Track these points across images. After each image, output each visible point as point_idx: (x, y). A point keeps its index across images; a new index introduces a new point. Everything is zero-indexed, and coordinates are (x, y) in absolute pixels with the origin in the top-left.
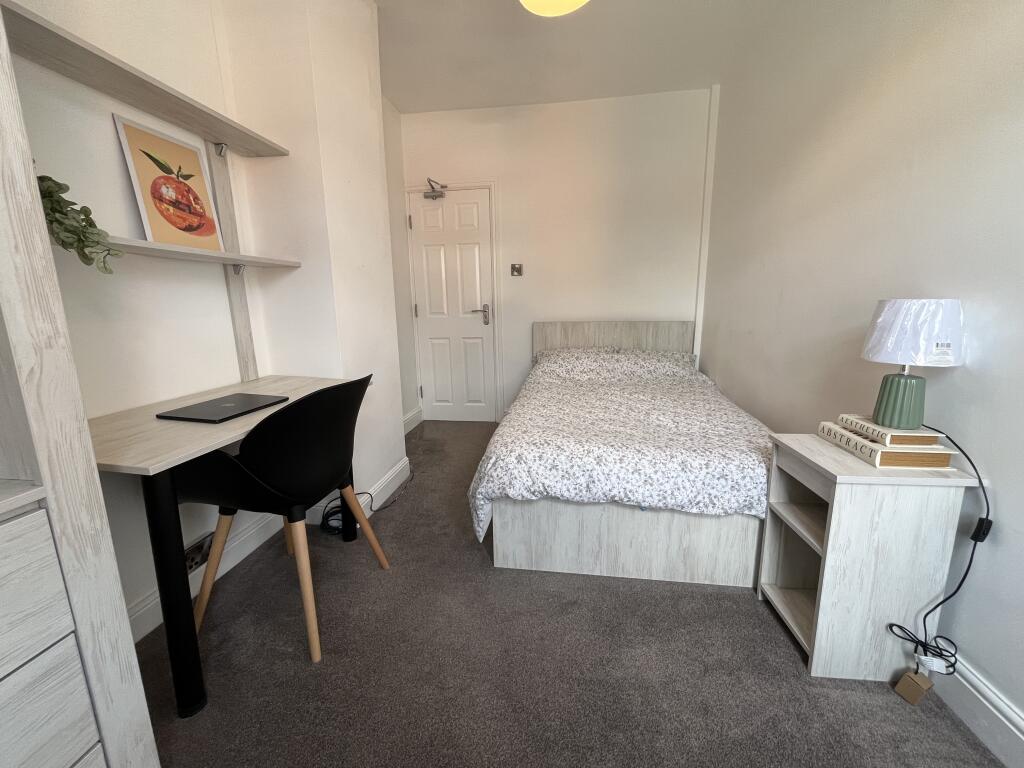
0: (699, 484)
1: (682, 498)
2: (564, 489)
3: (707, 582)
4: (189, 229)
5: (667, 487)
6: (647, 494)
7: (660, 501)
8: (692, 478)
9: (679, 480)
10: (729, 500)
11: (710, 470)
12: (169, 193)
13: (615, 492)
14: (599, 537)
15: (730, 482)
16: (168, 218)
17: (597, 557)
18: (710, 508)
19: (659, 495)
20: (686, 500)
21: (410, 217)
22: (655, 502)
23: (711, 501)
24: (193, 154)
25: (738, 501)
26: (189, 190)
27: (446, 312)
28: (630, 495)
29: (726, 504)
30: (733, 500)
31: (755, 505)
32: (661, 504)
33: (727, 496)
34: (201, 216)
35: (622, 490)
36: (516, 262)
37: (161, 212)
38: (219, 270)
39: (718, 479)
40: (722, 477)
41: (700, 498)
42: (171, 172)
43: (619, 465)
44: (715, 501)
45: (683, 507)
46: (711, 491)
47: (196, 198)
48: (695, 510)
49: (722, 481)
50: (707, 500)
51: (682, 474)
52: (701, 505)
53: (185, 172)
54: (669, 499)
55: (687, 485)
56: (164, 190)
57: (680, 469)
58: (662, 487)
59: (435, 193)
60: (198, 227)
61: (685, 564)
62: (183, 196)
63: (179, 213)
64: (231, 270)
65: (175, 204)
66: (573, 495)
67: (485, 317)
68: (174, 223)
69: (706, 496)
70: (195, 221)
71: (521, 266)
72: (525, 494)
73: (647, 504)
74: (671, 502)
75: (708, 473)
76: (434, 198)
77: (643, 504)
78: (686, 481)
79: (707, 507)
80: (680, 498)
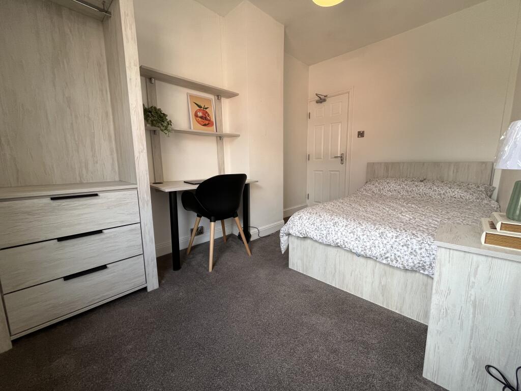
0: (388, 247)
1: (376, 252)
2: (315, 234)
3: (397, 312)
4: (205, 125)
5: (368, 244)
6: (355, 245)
7: (362, 251)
8: (385, 242)
9: (377, 242)
10: (407, 261)
11: (398, 240)
12: (200, 114)
13: (338, 241)
14: (335, 265)
15: (410, 249)
16: (198, 122)
17: (334, 276)
18: (394, 262)
19: (362, 247)
20: (378, 254)
21: (310, 113)
22: (359, 251)
23: (396, 259)
24: (209, 101)
25: (413, 262)
26: (207, 112)
27: (322, 157)
28: (346, 244)
29: (405, 262)
30: (410, 261)
31: (427, 267)
32: (362, 253)
33: (406, 257)
34: (209, 120)
35: (342, 241)
36: (361, 130)
37: (197, 120)
38: (214, 138)
39: (403, 246)
40: (405, 245)
41: (388, 255)
42: (201, 107)
43: (344, 228)
44: (398, 259)
45: (377, 258)
46: (396, 253)
47: (208, 115)
48: (384, 261)
49: (405, 248)
50: (393, 257)
51: (379, 239)
52: (389, 259)
53: (206, 107)
54: (367, 251)
55: (381, 246)
56: (198, 113)
57: (379, 235)
58: (365, 244)
59: (321, 100)
60: (208, 124)
61: (383, 296)
62: (204, 114)
63: (202, 120)
64: (219, 138)
65: (201, 117)
66: (318, 238)
67: (342, 160)
68: (200, 124)
69: (393, 255)
70: (207, 122)
71: (363, 132)
72: (297, 233)
73: (355, 251)
74: (369, 253)
75: (396, 241)
76: (321, 102)
77: (353, 251)
78: (380, 243)
79: (392, 261)
80: (375, 252)
